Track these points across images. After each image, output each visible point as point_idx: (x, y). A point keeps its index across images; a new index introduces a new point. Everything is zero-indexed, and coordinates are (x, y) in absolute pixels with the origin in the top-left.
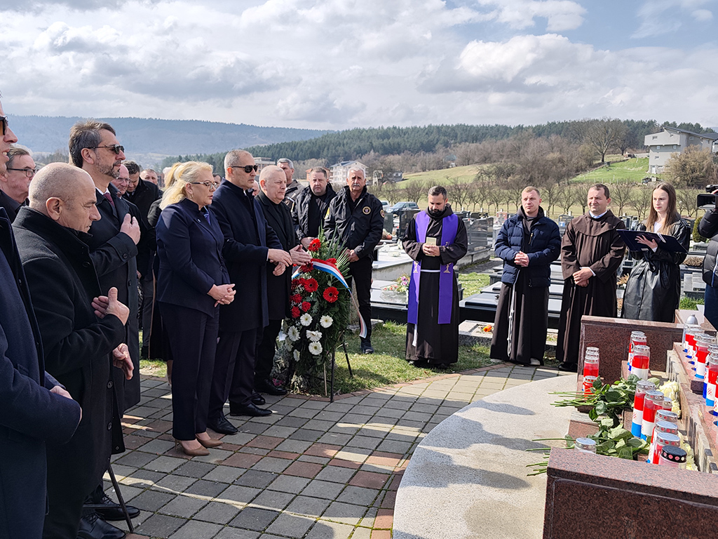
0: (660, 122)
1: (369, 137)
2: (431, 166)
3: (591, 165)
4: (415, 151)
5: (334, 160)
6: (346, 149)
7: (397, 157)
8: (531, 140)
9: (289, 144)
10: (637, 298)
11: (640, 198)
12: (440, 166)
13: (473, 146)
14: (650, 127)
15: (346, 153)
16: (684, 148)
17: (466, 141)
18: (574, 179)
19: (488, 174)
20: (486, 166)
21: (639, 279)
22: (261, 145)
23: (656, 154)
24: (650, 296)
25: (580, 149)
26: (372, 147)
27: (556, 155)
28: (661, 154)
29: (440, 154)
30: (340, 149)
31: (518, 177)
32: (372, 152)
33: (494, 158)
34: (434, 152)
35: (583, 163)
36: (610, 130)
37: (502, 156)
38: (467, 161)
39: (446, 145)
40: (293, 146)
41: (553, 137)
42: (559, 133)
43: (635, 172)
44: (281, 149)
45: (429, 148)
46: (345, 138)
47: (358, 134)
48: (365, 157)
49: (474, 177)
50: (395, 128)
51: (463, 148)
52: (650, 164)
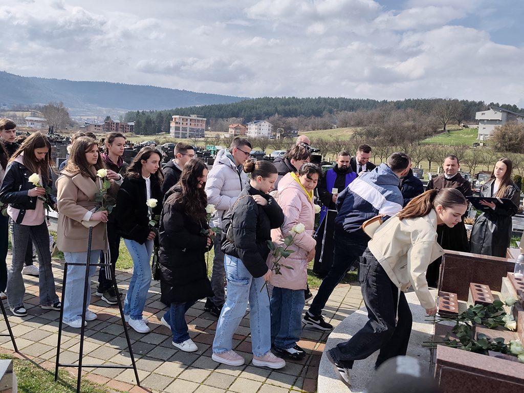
0: (487, 103)
1: (275, 104)
2: (319, 127)
3: (436, 132)
4: (307, 115)
5: (247, 120)
6: (258, 111)
7: (294, 119)
8: (393, 112)
9: (217, 106)
10: (480, 239)
11: (472, 158)
12: (326, 127)
13: (350, 113)
14: (480, 106)
15: (258, 114)
16: (504, 123)
17: (345, 110)
18: (423, 141)
19: (360, 134)
20: (359, 129)
21: (482, 225)
22: (197, 106)
23: (483, 126)
24: (491, 238)
25: (429, 119)
26: (277, 111)
27: (411, 123)
28: (487, 126)
29: (326, 119)
30: (254, 111)
31: (381, 138)
32: (276, 115)
33: (365, 123)
34: (321, 117)
35: (430, 130)
36: (451, 107)
37: (371, 122)
38: (345, 124)
39: (331, 112)
40: (220, 108)
41: (409, 110)
42: (413, 107)
43: (468, 138)
44: (211, 109)
45: (318, 113)
46: (257, 103)
47: (267, 101)
48: (271, 118)
49: (350, 137)
50: (294, 98)
51: (342, 115)
52: (479, 133)
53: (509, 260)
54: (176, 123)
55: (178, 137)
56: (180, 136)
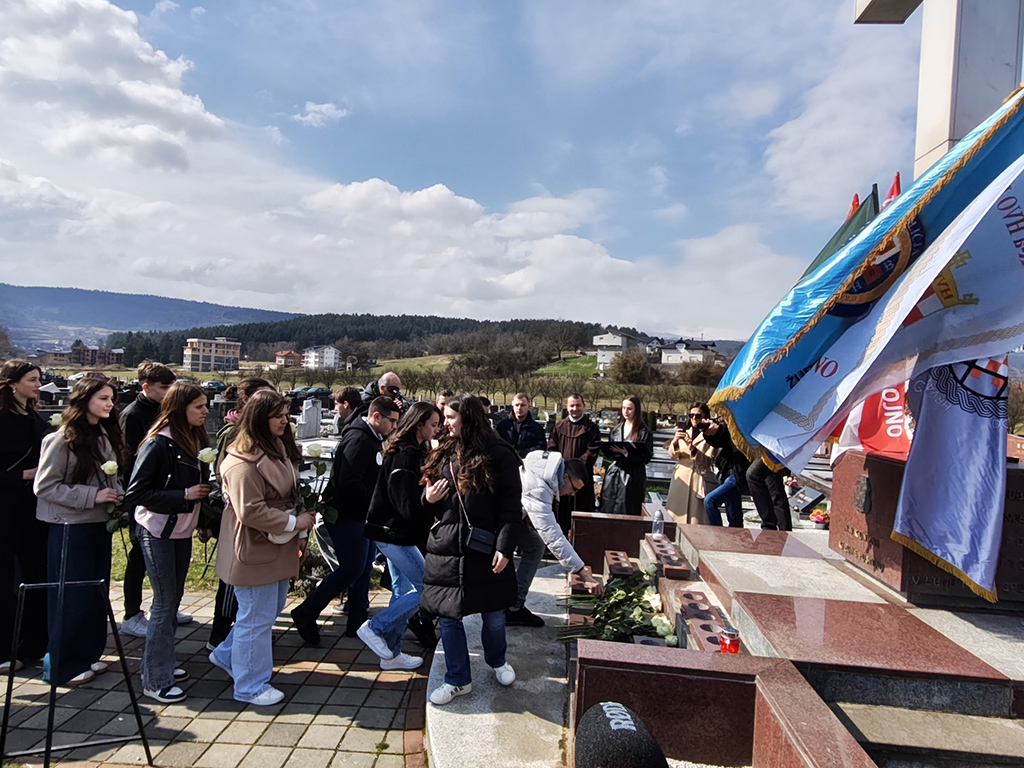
0: (604, 325)
1: (343, 323)
2: (405, 354)
3: (549, 360)
4: (390, 338)
5: (303, 346)
6: (319, 333)
7: (372, 344)
8: (498, 335)
9: (257, 325)
10: (612, 493)
11: (592, 392)
12: (414, 354)
13: (445, 337)
14: (597, 329)
15: (319, 336)
16: (625, 349)
17: (439, 332)
18: (536, 372)
19: (459, 364)
20: (457, 357)
21: (614, 477)
22: (226, 325)
23: (603, 353)
24: (624, 492)
25: (541, 345)
26: (346, 333)
27: (520, 349)
28: (606, 353)
29: (414, 344)
30: (313, 333)
31: (486, 368)
32: (346, 338)
33: (465, 349)
34: (408, 341)
35: (543, 358)
36: (565, 330)
37: (472, 348)
38: (439, 351)
39: (420, 334)
40: (262, 328)
41: (517, 333)
42: (521, 330)
43: (586, 368)
44: (248, 329)
45: (403, 336)
46: (318, 322)
47: (331, 319)
48: (338, 343)
49: (446, 367)
50: (369, 315)
51: (435, 339)
52: (599, 361)
53: (645, 519)
54: (194, 349)
55: (197, 370)
56: (200, 368)
